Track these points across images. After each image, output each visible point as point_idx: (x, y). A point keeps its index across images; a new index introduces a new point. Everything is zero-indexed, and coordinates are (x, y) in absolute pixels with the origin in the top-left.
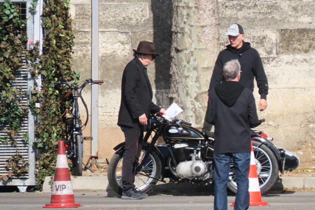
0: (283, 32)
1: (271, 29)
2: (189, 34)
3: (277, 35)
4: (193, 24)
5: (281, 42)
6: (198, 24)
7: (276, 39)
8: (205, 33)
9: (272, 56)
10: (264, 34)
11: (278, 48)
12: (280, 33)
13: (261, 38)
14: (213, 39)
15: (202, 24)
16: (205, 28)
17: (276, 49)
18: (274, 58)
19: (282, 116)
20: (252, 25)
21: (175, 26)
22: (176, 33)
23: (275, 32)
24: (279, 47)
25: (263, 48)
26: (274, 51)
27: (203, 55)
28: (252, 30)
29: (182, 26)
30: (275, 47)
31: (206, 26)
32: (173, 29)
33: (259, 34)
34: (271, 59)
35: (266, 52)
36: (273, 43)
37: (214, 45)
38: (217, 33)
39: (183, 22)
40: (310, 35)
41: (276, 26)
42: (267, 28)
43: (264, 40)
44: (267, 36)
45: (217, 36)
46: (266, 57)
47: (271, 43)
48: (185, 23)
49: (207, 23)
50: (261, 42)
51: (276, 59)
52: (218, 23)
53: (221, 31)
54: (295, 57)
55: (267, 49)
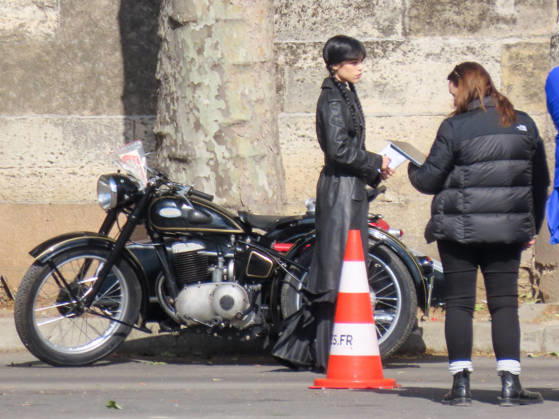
5: (413, 6)
7: (403, 0)
9: (393, 38)
11: (407, 20)
17: (403, 24)
18: (399, 44)
24: (411, 18)
25: (373, 19)
26: (399, 27)
27: (235, 36)
30: (400, 16)
34: (391, 47)
35: (379, 29)
36: (395, 8)
37: (262, 12)
43: (374, 2)
46: (380, 40)
47: (391, 7)
50: (368, 7)
51: (403, 47)
54: (446, 42)
55: (381, 22)
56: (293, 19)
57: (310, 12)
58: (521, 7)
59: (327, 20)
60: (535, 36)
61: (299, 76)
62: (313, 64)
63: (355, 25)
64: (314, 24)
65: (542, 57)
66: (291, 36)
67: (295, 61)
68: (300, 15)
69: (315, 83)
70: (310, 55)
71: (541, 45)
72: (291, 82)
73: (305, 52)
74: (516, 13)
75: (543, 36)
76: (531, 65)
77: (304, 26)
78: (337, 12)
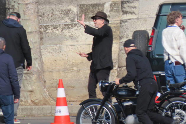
0: (81, 7)
1: (73, 5)
2: (18, 9)
3: (77, 8)
4: (20, 3)
5: (80, 13)
6: (24, 3)
7: (77, 11)
8: (29, 9)
9: (74, 23)
10: (69, 8)
11: (78, 17)
12: (79, 7)
13: (66, 11)
14: (34, 13)
15: (27, 2)
16: (28, 5)
17: (77, 18)
18: (76, 24)
19: (82, 64)
20: (60, 2)
21: (8, 4)
22: (9, 9)
23: (76, 7)
24: (79, 17)
25: (68, 18)
26: (76, 19)
27: (27, 24)
28: (61, 5)
29: (13, 4)
31: (29, 4)
32: (7, 6)
33: (65, 8)
34: (74, 25)
35: (70, 20)
36: (75, 14)
37: (35, 17)
38: (37, 8)
39: (13, 2)
40: (100, 8)
41: (77, 2)
42: (71, 4)
43: (69, 12)
44: (70, 9)
45: (37, 11)
46: (71, 23)
47: (74, 14)
48: (15, 2)
49: (30, 2)
50: (67, 14)
51: (77, 25)
52: (37, 1)
53: (39, 7)
54: (90, 23)
55: (71, 18)
56: (45, 18)
57: (50, 16)
58: (111, 12)
59: (55, 18)
60: (116, 21)
61: (47, 35)
62: (51, 31)
63: (63, 19)
64: (51, 19)
65: (118, 27)
66: (45, 23)
67: (46, 30)
68: (47, 17)
69: (52, 37)
70: (50, 29)
71: (117, 23)
72: (45, 37)
73: (49, 28)
74: (110, 14)
75: (118, 20)
76: (115, 29)
77: (48, 20)
78: (58, 16)
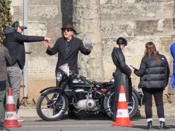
0: (138, 22)
1: (131, 21)
2: (83, 23)
4: (85, 18)
5: (136, 28)
6: (88, 18)
7: (134, 27)
8: (92, 23)
9: (131, 37)
10: (126, 24)
12: (136, 23)
13: (125, 26)
14: (97, 27)
15: (91, 18)
18: (133, 38)
20: (119, 18)
21: (75, 19)
22: (75, 23)
23: (133, 23)
24: (136, 31)
25: (126, 32)
26: (133, 34)
27: (91, 36)
28: (120, 21)
29: (79, 19)
30: (133, 31)
31: (93, 19)
32: (73, 21)
33: (123, 24)
34: (131, 39)
35: (128, 34)
36: (132, 29)
37: (98, 30)
39: (79, 17)
40: (154, 24)
41: (134, 19)
42: (129, 20)
43: (127, 27)
44: (128, 25)
45: (100, 25)
46: (128, 37)
47: (131, 29)
48: (81, 17)
49: (94, 17)
50: (125, 29)
51: (134, 39)
52: (100, 17)
53: (101, 22)
54: (145, 37)
55: (128, 32)
56: (106, 32)
57: (110, 30)
58: (164, 28)
59: (114, 32)
60: (168, 36)
61: (107, 46)
62: (111, 43)
63: (122, 33)
64: (111, 33)
65: (170, 41)
66: (106, 36)
67: (107, 43)
68: (108, 31)
69: (112, 48)
71: (169, 38)
72: (106, 48)
73: (109, 40)
74: (163, 30)
75: (170, 35)
76: (167, 43)
77: (109, 34)
78: (117, 30)
